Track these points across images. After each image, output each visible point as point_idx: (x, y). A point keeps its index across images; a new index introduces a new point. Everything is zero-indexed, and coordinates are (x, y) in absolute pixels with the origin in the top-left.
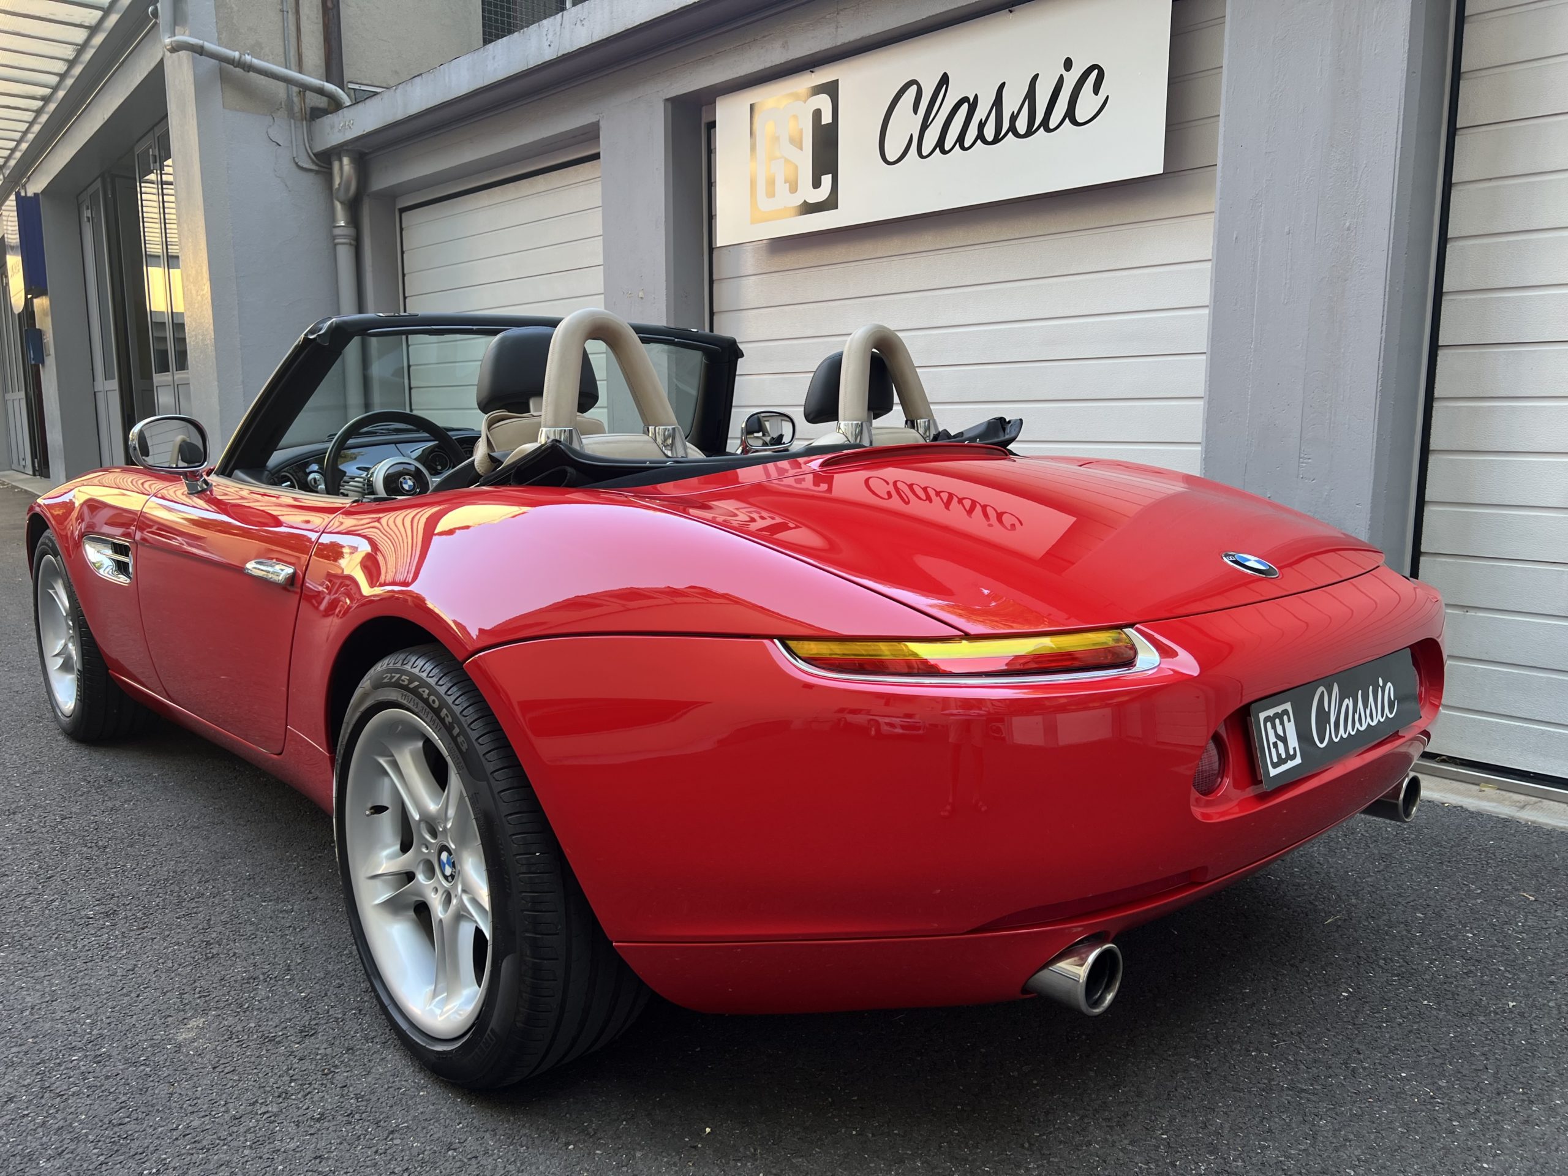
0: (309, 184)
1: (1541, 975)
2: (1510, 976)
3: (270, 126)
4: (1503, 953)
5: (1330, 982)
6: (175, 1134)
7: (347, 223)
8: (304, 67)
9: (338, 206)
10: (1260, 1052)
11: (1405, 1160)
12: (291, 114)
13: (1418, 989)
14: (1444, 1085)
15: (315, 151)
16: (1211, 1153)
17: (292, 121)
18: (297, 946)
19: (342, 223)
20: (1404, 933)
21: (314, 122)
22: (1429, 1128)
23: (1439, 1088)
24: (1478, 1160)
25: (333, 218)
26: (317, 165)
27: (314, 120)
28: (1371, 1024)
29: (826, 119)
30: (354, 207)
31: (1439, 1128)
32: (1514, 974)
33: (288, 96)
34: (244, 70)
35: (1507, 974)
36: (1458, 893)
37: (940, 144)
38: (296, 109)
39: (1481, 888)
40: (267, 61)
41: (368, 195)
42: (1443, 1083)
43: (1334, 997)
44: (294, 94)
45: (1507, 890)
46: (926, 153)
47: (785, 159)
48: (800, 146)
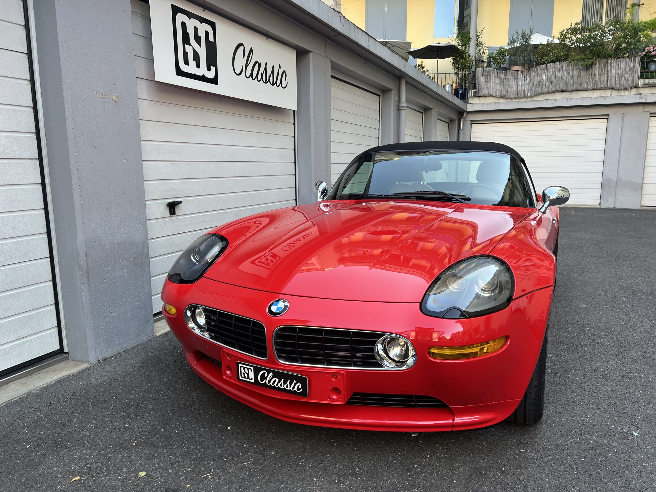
29: (211, 39)
37: (251, 75)
46: (248, 76)
47: (193, 48)
48: (200, 44)
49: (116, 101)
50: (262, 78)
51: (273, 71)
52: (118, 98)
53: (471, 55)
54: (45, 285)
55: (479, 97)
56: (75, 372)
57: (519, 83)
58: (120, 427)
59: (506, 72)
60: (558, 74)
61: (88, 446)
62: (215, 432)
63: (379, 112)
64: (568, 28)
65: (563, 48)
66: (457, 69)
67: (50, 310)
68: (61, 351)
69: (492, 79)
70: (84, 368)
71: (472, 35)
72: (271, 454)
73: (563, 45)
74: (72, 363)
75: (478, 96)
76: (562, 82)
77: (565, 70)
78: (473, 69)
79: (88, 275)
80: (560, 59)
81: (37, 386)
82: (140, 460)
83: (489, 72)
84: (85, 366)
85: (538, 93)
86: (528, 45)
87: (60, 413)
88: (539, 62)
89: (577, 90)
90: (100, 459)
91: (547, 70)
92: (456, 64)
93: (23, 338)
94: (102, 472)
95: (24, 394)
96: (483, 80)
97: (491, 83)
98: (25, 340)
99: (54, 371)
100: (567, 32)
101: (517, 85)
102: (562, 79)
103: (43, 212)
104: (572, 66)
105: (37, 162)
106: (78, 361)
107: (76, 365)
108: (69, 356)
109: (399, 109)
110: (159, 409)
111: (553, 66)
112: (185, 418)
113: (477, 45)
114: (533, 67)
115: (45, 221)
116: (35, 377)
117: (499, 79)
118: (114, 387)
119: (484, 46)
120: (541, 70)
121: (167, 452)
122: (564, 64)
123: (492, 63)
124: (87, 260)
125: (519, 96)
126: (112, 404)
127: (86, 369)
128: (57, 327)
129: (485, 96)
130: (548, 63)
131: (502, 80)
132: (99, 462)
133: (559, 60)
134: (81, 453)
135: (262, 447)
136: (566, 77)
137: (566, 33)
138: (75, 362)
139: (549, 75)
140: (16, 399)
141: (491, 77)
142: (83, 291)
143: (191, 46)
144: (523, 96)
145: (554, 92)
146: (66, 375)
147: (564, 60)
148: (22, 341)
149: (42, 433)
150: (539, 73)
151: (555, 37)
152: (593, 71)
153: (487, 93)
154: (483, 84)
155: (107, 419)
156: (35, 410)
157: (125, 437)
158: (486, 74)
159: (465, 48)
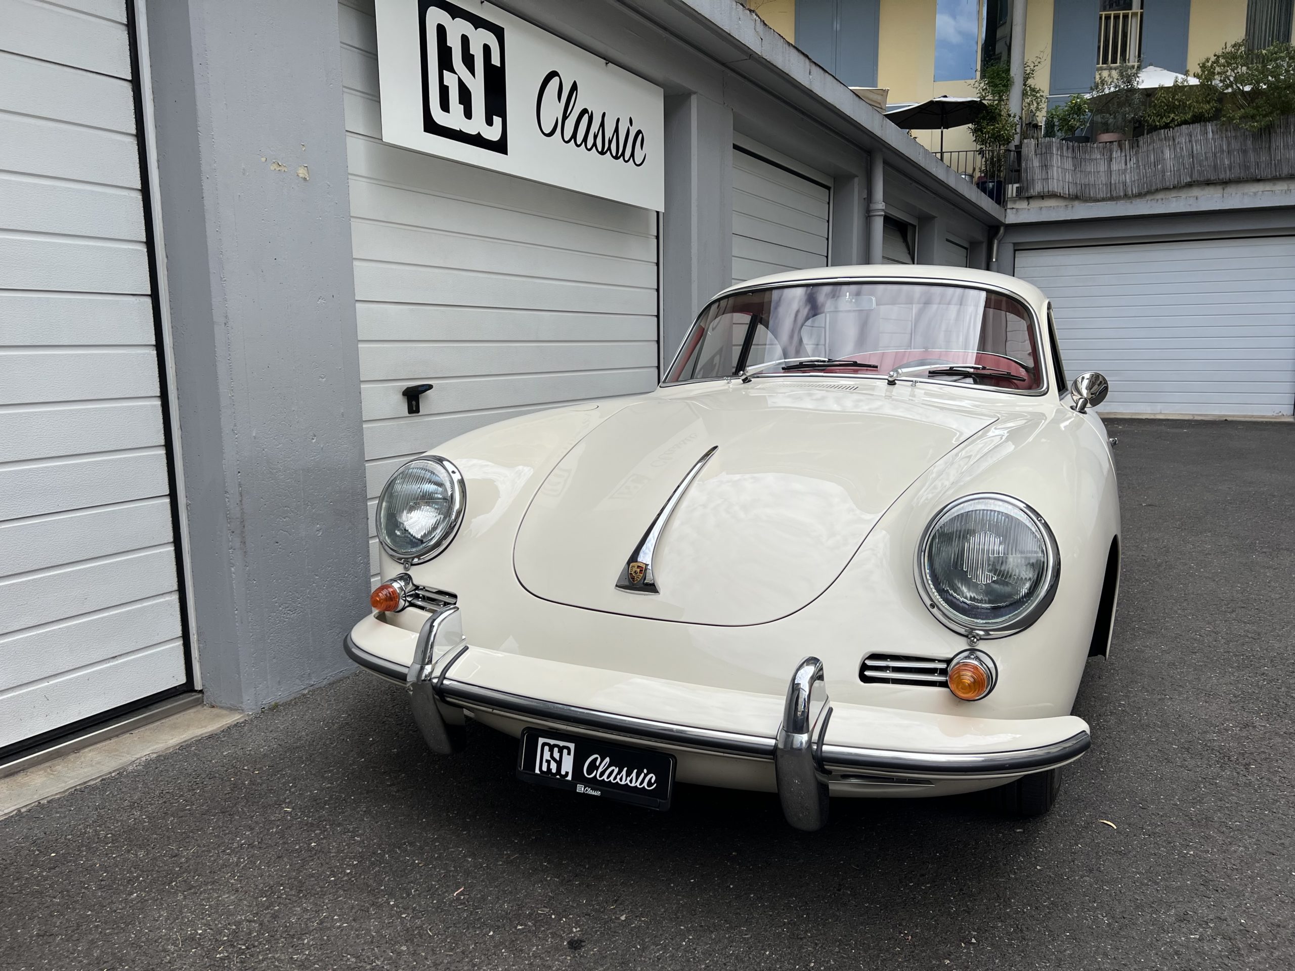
29: (496, 61)
37: (574, 136)
46: (566, 140)
47: (459, 79)
48: (473, 72)
49: (305, 179)
50: (595, 144)
51: (616, 130)
52: (308, 173)
53: (1012, 112)
54: (158, 551)
55: (1029, 198)
56: (215, 730)
57: (1115, 167)
58: (300, 847)
59: (1087, 146)
60: (1197, 148)
61: (232, 885)
62: (497, 865)
63: (828, 221)
64: (1219, 53)
65: (1209, 94)
66: (983, 142)
67: (168, 603)
68: (188, 687)
69: (1056, 160)
70: (233, 724)
71: (1016, 72)
72: (619, 918)
73: (1206, 89)
74: (207, 710)
75: (1026, 195)
76: (1205, 163)
77: (1212, 139)
78: (1016, 141)
79: (243, 532)
80: (1201, 117)
81: (138, 756)
82: (341, 920)
83: (1049, 146)
84: (236, 718)
85: (1154, 188)
86: (1133, 91)
87: (181, 814)
88: (1158, 124)
89: (1238, 181)
90: (257, 914)
91: (1174, 140)
92: (982, 132)
93: (113, 658)
94: (260, 943)
95: (110, 773)
96: (1036, 163)
97: (1055, 169)
98: (117, 662)
99: (174, 727)
100: (1216, 62)
101: (1110, 172)
102: (1206, 158)
103: (158, 403)
104: (1226, 130)
105: (149, 301)
106: (222, 707)
107: (218, 716)
108: (205, 697)
109: (868, 216)
110: (380, 812)
111: (1187, 132)
112: (433, 834)
113: (1024, 94)
114: (1143, 135)
115: (162, 421)
116: (136, 739)
117: (1070, 160)
118: (290, 763)
119: (1038, 95)
120: (1161, 140)
121: (396, 905)
122: (1210, 127)
123: (1056, 129)
124: (241, 501)
125: (1114, 195)
126: (285, 799)
127: (236, 725)
128: (182, 639)
129: (1042, 197)
130: (1176, 126)
131: (1078, 165)
132: (254, 921)
133: (1198, 119)
134: (218, 900)
135: (598, 904)
136: (1215, 154)
137: (1213, 62)
138: (215, 711)
139: (1178, 150)
140: (95, 782)
141: (1055, 156)
142: (233, 565)
143: (456, 73)
144: (1122, 194)
145: (1190, 185)
146: (196, 737)
147: (1209, 120)
148: (111, 664)
149: (141, 854)
150: (1156, 147)
151: (1191, 73)
152: (1273, 140)
153: (1046, 190)
154: (1037, 171)
155: (274, 830)
156: (130, 805)
157: (311, 868)
158: (1044, 151)
159: (1000, 100)
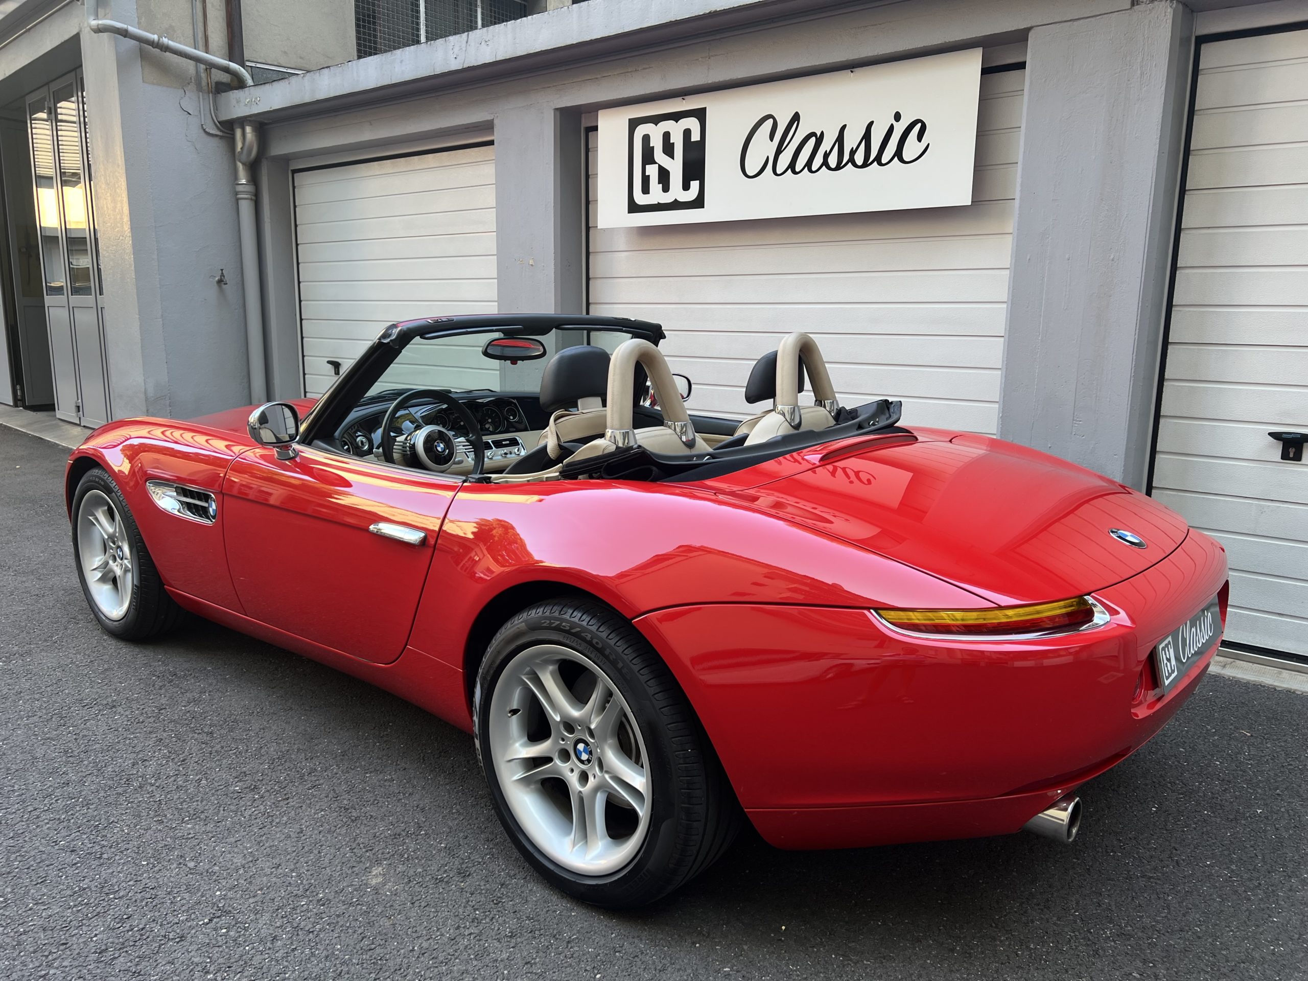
0: (215, 147)
1: (1270, 789)
2: (1252, 791)
3: (182, 98)
4: (1242, 775)
5: (1142, 801)
6: (416, 954)
7: (248, 181)
8: (210, 47)
9: (240, 166)
10: (1115, 853)
11: (1227, 919)
12: (199, 88)
13: (1198, 803)
14: (1235, 868)
15: (219, 120)
16: (1110, 923)
17: (201, 93)
18: (415, 808)
19: (244, 181)
20: (1176, 763)
21: (219, 95)
22: (1235, 897)
23: (1233, 871)
24: (1270, 916)
25: (236, 177)
26: (221, 131)
27: (219, 93)
28: (1177, 829)
29: (695, 137)
30: (253, 168)
31: (1241, 897)
32: (1254, 790)
33: (197, 72)
34: (161, 50)
35: (1249, 790)
36: (1201, 732)
37: (792, 166)
38: (204, 83)
39: (1214, 728)
40: (180, 43)
41: (266, 158)
42: (1233, 867)
43: (1148, 812)
44: (202, 71)
45: (1231, 729)
46: (780, 172)
47: (659, 165)
48: (672, 156)
49: (532, 265)
50: (825, 163)
51: (867, 136)
143: (656, 163)
